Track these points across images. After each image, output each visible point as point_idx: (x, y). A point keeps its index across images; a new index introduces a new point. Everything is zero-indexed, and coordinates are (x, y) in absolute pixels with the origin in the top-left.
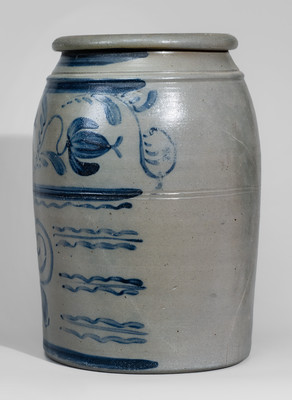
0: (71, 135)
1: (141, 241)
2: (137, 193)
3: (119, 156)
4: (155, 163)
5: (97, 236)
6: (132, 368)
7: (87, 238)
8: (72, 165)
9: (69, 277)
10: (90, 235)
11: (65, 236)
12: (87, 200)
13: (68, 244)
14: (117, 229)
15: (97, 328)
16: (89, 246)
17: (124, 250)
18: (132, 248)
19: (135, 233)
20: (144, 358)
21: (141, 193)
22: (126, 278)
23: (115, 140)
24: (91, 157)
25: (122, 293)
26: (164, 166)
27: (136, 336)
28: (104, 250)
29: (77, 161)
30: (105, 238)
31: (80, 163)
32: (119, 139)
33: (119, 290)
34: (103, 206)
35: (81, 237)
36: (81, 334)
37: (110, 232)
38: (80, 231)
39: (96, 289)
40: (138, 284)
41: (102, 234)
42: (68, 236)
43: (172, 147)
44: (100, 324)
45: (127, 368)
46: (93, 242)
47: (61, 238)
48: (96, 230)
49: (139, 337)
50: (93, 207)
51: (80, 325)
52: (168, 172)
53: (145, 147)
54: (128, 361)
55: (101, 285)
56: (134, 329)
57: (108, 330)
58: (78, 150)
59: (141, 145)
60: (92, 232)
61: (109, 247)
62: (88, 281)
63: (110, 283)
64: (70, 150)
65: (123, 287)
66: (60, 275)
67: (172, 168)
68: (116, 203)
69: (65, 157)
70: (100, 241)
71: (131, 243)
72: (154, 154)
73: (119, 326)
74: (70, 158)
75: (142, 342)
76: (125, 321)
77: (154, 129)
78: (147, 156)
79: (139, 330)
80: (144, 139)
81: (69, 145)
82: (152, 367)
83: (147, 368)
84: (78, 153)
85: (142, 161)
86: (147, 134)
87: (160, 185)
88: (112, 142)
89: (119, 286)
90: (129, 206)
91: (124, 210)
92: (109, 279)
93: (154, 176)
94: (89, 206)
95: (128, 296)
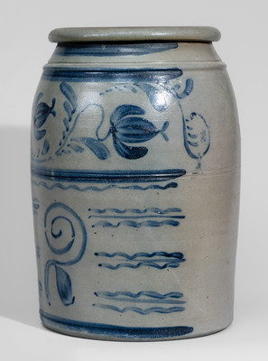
0: (115, 121)
1: (183, 217)
2: (182, 173)
3: (166, 139)
4: (195, 145)
5: (143, 215)
6: (172, 335)
7: (133, 217)
8: (118, 150)
9: (108, 255)
10: (136, 215)
11: (106, 217)
12: (134, 181)
13: (110, 225)
14: (163, 207)
15: (139, 301)
16: (134, 225)
17: (168, 226)
18: (176, 224)
19: (179, 210)
20: (183, 325)
21: (185, 172)
22: (169, 252)
23: (162, 125)
24: (139, 142)
25: (165, 267)
26: (202, 148)
27: (176, 305)
28: (149, 228)
29: (124, 145)
30: (151, 216)
31: (127, 148)
32: (166, 124)
33: (162, 264)
34: (151, 187)
35: (126, 217)
36: (121, 308)
37: (156, 210)
38: (124, 212)
39: (139, 265)
40: (180, 257)
41: (148, 213)
42: (109, 217)
43: (207, 130)
44: (142, 297)
45: (168, 336)
46: (139, 221)
47: (100, 219)
48: (142, 209)
49: (178, 305)
50: (141, 188)
51: (121, 300)
52: (205, 153)
53: (187, 131)
54: (169, 329)
55: (145, 261)
56: (175, 299)
57: (151, 302)
58: (125, 135)
59: (184, 129)
60: (138, 211)
61: (155, 224)
62: (131, 258)
63: (154, 258)
64: (114, 136)
65: (166, 261)
66: (96, 254)
67: (208, 149)
68: (164, 184)
69: (109, 142)
70: (146, 219)
71: (176, 220)
72: (194, 137)
73: (160, 298)
74: (115, 143)
75: (181, 310)
76: (167, 292)
77: (194, 114)
78: (189, 139)
79: (179, 299)
80: (187, 124)
81: (113, 131)
82: (189, 332)
83: (185, 333)
84: (125, 138)
85: (186, 143)
86: (189, 119)
87: (199, 164)
88: (159, 127)
89: (163, 261)
90: (175, 185)
91: (171, 189)
92: (154, 254)
93: (194, 157)
94: (136, 187)
95: (170, 269)
